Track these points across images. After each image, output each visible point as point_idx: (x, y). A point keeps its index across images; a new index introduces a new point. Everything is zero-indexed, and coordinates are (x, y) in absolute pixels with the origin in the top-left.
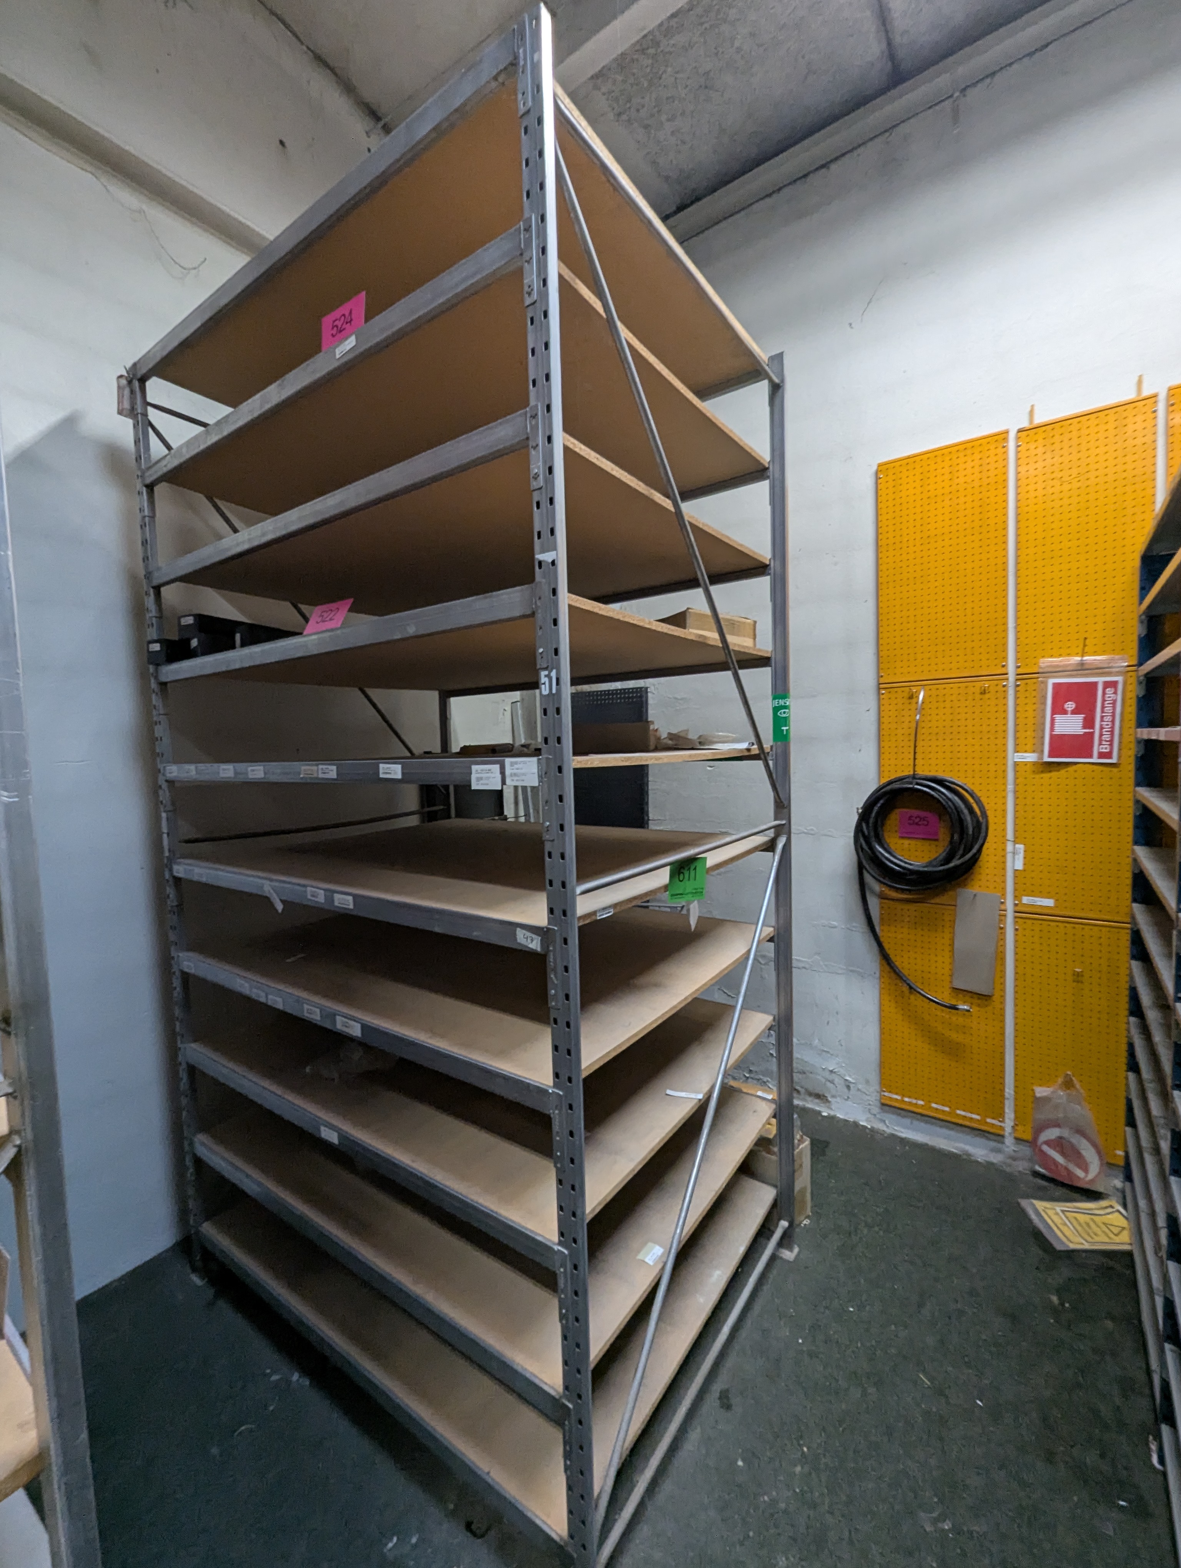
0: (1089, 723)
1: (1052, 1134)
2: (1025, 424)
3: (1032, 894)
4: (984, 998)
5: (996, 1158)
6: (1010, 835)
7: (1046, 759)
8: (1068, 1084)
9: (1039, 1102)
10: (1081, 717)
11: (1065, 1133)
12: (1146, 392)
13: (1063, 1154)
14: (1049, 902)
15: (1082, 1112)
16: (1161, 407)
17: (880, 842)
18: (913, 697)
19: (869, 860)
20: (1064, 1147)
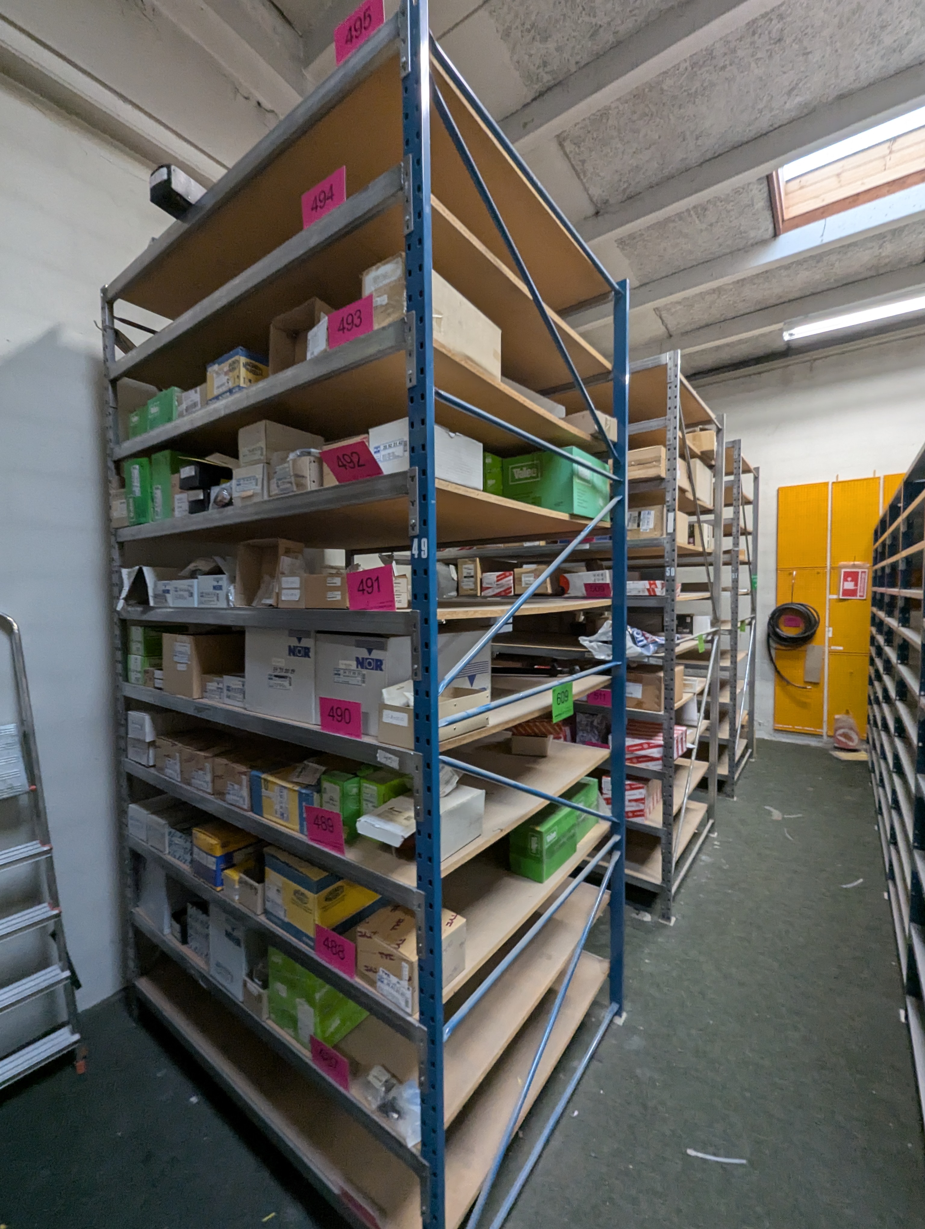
0: (856, 585)
1: (841, 731)
2: (835, 480)
3: (835, 645)
4: (816, 684)
5: (820, 745)
6: (827, 624)
7: (841, 597)
8: (847, 712)
9: (837, 720)
10: (853, 583)
11: (846, 730)
12: (877, 476)
13: (845, 738)
14: (841, 648)
15: (852, 721)
16: (881, 480)
17: (778, 627)
18: (791, 574)
19: (773, 634)
20: (845, 735)
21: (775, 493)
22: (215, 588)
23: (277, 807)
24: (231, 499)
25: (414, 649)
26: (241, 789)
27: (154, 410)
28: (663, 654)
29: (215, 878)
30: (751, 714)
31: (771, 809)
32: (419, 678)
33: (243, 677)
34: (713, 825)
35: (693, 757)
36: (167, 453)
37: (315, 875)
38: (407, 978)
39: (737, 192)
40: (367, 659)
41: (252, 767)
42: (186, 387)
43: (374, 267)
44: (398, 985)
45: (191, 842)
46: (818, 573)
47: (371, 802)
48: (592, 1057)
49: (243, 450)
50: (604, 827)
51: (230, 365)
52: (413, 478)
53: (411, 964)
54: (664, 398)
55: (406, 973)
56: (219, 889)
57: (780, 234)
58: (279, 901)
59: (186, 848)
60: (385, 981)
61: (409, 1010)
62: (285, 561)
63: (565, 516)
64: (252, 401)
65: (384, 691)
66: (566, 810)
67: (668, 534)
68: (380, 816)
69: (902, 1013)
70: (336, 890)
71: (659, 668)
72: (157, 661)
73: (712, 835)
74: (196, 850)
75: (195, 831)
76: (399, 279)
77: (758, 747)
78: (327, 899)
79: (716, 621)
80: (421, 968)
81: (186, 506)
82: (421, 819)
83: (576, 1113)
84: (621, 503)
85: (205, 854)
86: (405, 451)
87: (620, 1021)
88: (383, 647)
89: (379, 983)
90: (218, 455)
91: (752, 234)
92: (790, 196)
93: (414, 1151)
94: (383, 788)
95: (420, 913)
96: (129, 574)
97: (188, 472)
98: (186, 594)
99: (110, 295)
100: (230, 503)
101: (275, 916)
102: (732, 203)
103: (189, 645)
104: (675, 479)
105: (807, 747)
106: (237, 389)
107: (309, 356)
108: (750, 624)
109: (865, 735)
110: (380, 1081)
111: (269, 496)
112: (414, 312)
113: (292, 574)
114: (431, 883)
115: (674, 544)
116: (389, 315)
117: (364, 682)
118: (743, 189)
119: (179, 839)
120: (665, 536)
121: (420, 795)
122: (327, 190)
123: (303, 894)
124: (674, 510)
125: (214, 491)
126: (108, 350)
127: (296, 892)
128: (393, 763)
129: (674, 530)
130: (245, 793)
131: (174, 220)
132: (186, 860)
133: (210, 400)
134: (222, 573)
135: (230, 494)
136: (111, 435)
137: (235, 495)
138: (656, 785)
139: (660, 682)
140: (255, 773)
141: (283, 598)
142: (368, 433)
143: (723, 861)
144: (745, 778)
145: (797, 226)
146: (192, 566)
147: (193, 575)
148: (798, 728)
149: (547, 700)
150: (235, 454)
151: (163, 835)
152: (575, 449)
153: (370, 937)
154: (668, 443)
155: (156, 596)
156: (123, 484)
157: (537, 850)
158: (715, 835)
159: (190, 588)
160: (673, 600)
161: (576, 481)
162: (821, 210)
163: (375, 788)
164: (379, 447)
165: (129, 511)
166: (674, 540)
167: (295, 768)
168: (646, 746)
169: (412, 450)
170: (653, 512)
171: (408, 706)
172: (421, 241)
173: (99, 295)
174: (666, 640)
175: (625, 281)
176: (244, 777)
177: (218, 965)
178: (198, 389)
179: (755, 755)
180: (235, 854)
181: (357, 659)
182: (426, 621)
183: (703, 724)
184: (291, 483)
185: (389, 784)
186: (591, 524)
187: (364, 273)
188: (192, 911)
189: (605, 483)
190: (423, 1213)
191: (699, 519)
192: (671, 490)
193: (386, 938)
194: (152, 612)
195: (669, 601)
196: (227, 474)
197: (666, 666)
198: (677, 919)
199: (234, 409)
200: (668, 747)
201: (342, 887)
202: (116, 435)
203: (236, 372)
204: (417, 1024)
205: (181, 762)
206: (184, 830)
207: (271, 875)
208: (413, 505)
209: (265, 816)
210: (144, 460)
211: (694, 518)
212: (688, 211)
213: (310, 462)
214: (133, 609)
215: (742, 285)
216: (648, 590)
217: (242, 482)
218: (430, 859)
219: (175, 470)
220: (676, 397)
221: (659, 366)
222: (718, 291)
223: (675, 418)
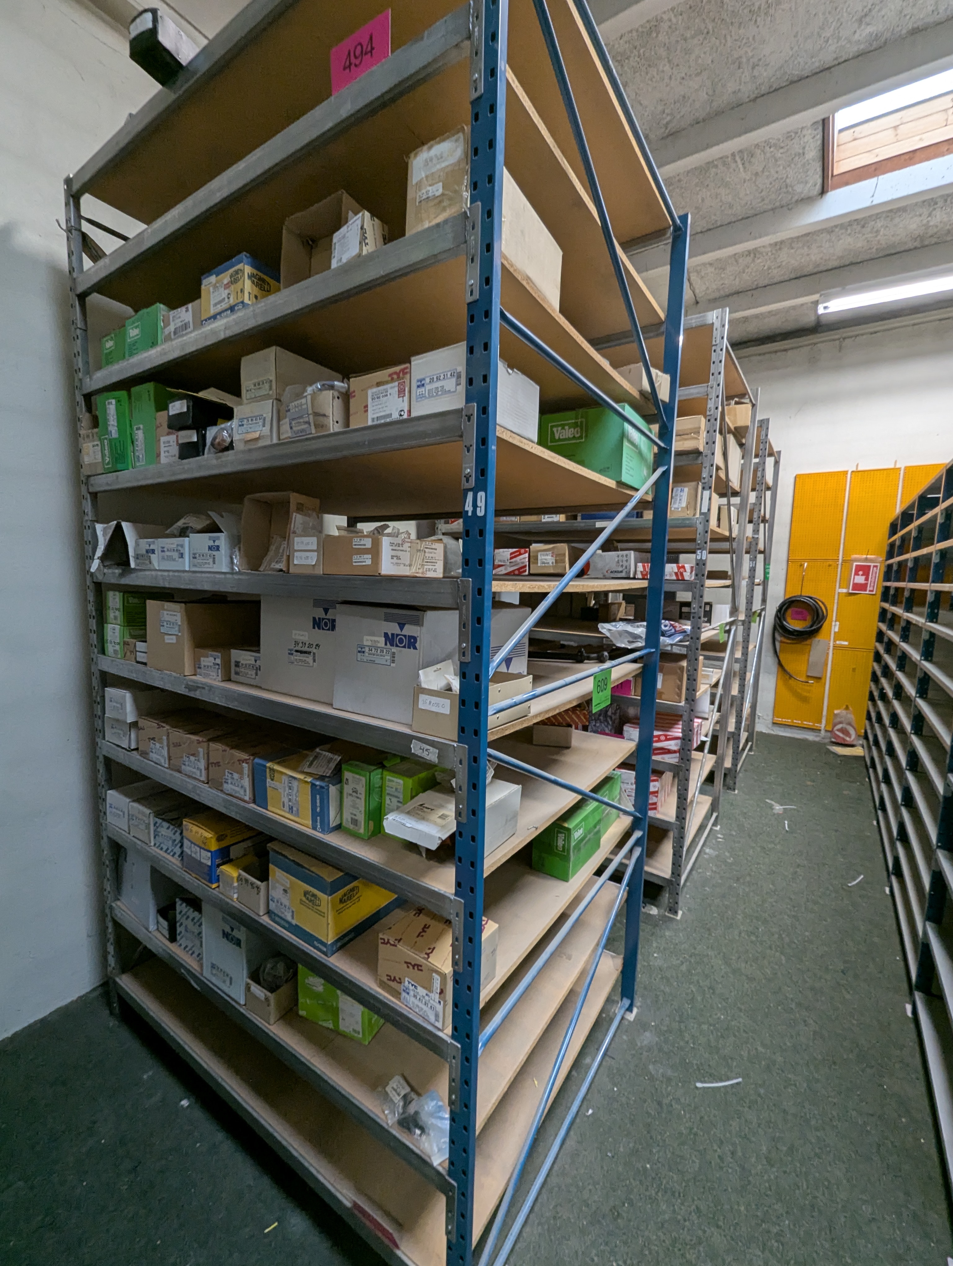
0: (867, 579)
1: (839, 726)
2: (854, 469)
3: (840, 640)
4: (818, 679)
5: (817, 739)
6: (834, 619)
7: (850, 591)
8: (847, 708)
9: (836, 715)
10: (864, 577)
11: (844, 725)
12: (898, 466)
13: (843, 733)
14: (846, 643)
15: (851, 717)
16: (902, 472)
17: (785, 620)
18: (802, 565)
19: (779, 627)
20: (844, 731)
21: (792, 480)
22: (210, 548)
23: (286, 800)
24: (232, 442)
25: (463, 625)
26: (241, 778)
27: (133, 333)
28: (687, 643)
29: (211, 875)
30: (754, 707)
31: (773, 803)
32: (468, 659)
33: (258, 651)
34: (717, 817)
35: (706, 751)
36: (150, 386)
37: (329, 875)
38: (438, 991)
39: (790, 136)
40: (398, 635)
41: (254, 755)
42: (173, 305)
43: (425, 148)
44: (427, 998)
45: (181, 833)
46: (830, 566)
47: (396, 797)
48: (605, 1054)
49: (246, 383)
50: (626, 821)
51: (231, 277)
52: (469, 418)
53: (443, 976)
54: (707, 362)
55: (437, 985)
56: (214, 886)
57: (827, 191)
58: (285, 901)
59: (175, 840)
60: (412, 993)
61: (439, 1025)
62: (298, 520)
63: (611, 483)
64: (261, 320)
65: (420, 672)
66: (593, 805)
67: (701, 514)
68: (408, 813)
69: (909, 1008)
70: (352, 890)
71: (681, 657)
72: (142, 632)
73: (715, 828)
74: (186, 843)
75: (187, 823)
76: (459, 162)
77: (757, 740)
78: (341, 901)
79: (734, 610)
80: (456, 982)
81: (175, 450)
82: (464, 820)
83: (590, 1112)
84: (665, 474)
85: (198, 849)
86: (458, 384)
87: (631, 1017)
88: (418, 622)
89: (404, 994)
90: (212, 390)
91: (799, 188)
92: (842, 147)
93: (440, 1169)
94: (410, 782)
95: (458, 922)
96: (105, 531)
97: (178, 407)
98: (175, 555)
99: (76, 187)
100: (230, 447)
101: (281, 918)
102: (781, 151)
103: (179, 614)
104: (713, 454)
105: (805, 741)
106: (240, 307)
107: (334, 264)
108: (760, 615)
109: (863, 731)
110: (399, 1095)
111: (279, 439)
112: (479, 203)
113: (305, 534)
114: (472, 890)
115: (708, 526)
116: (444, 209)
117: (393, 661)
118: (796, 133)
119: (166, 830)
120: (698, 515)
121: (464, 793)
122: (365, 42)
123: (314, 895)
124: (710, 488)
125: (211, 432)
126: (74, 258)
127: (306, 893)
128: (432, 756)
129: (709, 510)
130: (246, 782)
131: (159, 86)
132: (175, 853)
133: (206, 320)
134: (220, 531)
135: (231, 436)
136: (80, 363)
137: (236, 438)
138: (668, 776)
139: (682, 672)
140: (257, 760)
141: (296, 562)
142: (410, 363)
143: (727, 854)
144: (746, 771)
145: (847, 184)
146: (180, 523)
147: (183, 533)
148: (797, 722)
149: (588, 686)
150: (236, 391)
151: (148, 826)
152: (627, 407)
153: (395, 945)
154: (708, 413)
155: (137, 557)
156: (95, 422)
157: (564, 846)
158: (718, 828)
159: (179, 548)
160: (702, 586)
161: (626, 444)
162: (873, 167)
163: (401, 782)
164: (424, 379)
165: (103, 456)
166: (708, 521)
167: (306, 756)
168: (663, 738)
169: (470, 382)
170: (686, 490)
171: (450, 689)
172: (493, 109)
173: (62, 187)
174: (693, 628)
175: (686, 216)
176: (245, 765)
177: (213, 966)
178: (190, 306)
179: (754, 748)
180: (232, 848)
181: (386, 635)
182: (480, 592)
183: (716, 716)
184: (309, 423)
185: (416, 778)
186: (638, 496)
187: (412, 155)
188: (181, 907)
189: (650, 449)
190: (448, 1233)
191: (729, 501)
192: (708, 465)
193: (414, 946)
194: (133, 575)
195: (698, 586)
196: (227, 414)
197: (690, 656)
198: (684, 913)
199: (237, 330)
200: (686, 739)
201: (357, 887)
202: (87, 363)
203: (239, 284)
204: (449, 1040)
205: (168, 746)
206: (172, 820)
207: (276, 874)
208: (468, 451)
209: (269, 808)
210: (123, 394)
211: (724, 501)
212: (733, 155)
213: (334, 398)
214: (110, 571)
215: (780, 249)
216: (676, 574)
217: (245, 422)
218: (473, 864)
219: (162, 406)
220: (721, 361)
221: (705, 325)
222: (754, 253)
223: (719, 385)
